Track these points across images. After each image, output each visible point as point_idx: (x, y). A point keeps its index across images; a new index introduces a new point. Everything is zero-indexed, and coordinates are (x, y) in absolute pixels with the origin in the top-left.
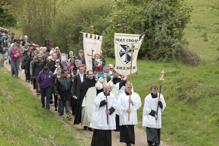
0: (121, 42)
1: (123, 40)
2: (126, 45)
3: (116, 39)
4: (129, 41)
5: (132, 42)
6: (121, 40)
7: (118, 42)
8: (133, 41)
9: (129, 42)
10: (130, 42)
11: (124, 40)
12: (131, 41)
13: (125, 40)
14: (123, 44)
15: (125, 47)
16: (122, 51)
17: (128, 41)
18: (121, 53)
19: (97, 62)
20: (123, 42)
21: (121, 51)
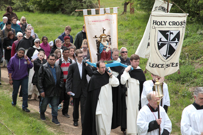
0: (160, 26)
1: (163, 23)
2: (168, 31)
3: (154, 22)
4: (173, 24)
5: (176, 26)
6: (161, 23)
7: (156, 26)
8: (178, 24)
9: (172, 26)
10: (174, 26)
11: (165, 23)
12: (175, 23)
13: (167, 24)
14: (163, 30)
15: (167, 33)
16: (162, 40)
17: (171, 23)
18: (160, 43)
19: (104, 46)
20: (164, 26)
21: (160, 40)
